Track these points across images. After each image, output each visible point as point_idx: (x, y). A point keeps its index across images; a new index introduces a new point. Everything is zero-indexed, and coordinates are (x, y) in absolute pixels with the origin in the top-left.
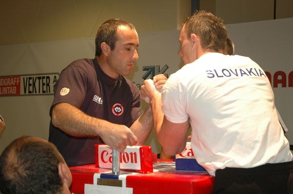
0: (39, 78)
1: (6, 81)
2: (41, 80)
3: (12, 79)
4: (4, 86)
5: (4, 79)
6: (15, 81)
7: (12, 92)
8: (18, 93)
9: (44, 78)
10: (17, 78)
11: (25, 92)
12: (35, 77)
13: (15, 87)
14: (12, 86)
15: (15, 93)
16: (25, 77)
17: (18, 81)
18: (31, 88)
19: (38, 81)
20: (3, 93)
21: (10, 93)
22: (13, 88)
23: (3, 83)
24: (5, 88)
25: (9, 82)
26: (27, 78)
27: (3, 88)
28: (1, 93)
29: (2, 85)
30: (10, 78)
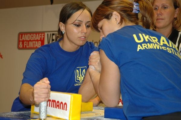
1: (32, 36)
3: (38, 35)
4: (30, 41)
5: (30, 34)
6: (40, 37)
7: (37, 45)
10: (42, 34)
13: (40, 42)
14: (38, 41)
16: (49, 33)
17: (43, 37)
20: (29, 47)
21: (35, 47)
22: (38, 42)
23: (29, 38)
24: (31, 42)
25: (35, 37)
26: (51, 34)
27: (29, 42)
28: (27, 47)
29: (29, 40)
30: (36, 34)
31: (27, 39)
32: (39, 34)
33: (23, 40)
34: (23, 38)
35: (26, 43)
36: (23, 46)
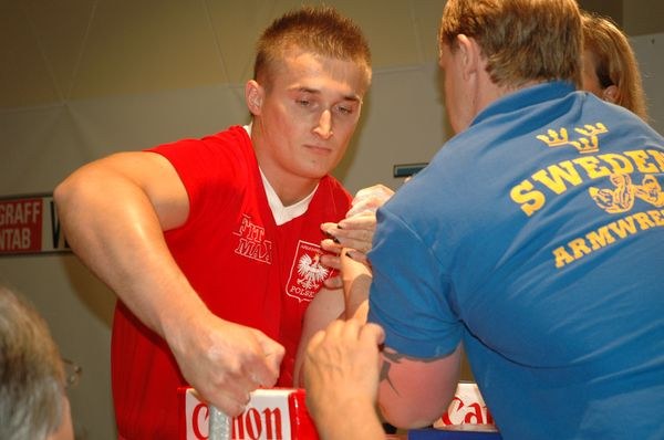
1: (3, 212)
3: (19, 206)
6: (27, 212)
7: (18, 243)
8: (35, 249)
10: (32, 202)
11: (56, 245)
13: (28, 231)
14: (20, 226)
15: (28, 246)
17: (36, 212)
21: (13, 247)
22: (21, 231)
25: (11, 215)
30: (15, 204)
32: (23, 205)
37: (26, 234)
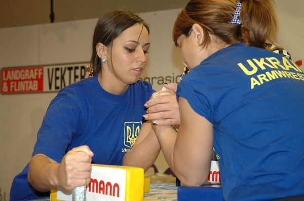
0: (70, 69)
1: (23, 73)
2: (72, 72)
3: (32, 71)
4: (20, 80)
5: (20, 70)
6: (36, 74)
7: (32, 87)
8: (40, 89)
9: (77, 68)
10: (38, 68)
11: (50, 87)
12: (63, 67)
14: (32, 80)
15: (37, 88)
16: (51, 68)
17: (40, 73)
18: (59, 82)
19: (67, 72)
20: (19, 89)
21: (29, 89)
22: (33, 83)
23: (18, 76)
24: (22, 82)
25: (28, 75)
26: (53, 69)
27: (19, 83)
28: (16, 90)
29: (18, 79)
30: (30, 70)
31: (16, 78)
32: (34, 69)
33: (9, 79)
34: (9, 77)
35: (13, 85)
36: (9, 89)
37: (35, 83)
